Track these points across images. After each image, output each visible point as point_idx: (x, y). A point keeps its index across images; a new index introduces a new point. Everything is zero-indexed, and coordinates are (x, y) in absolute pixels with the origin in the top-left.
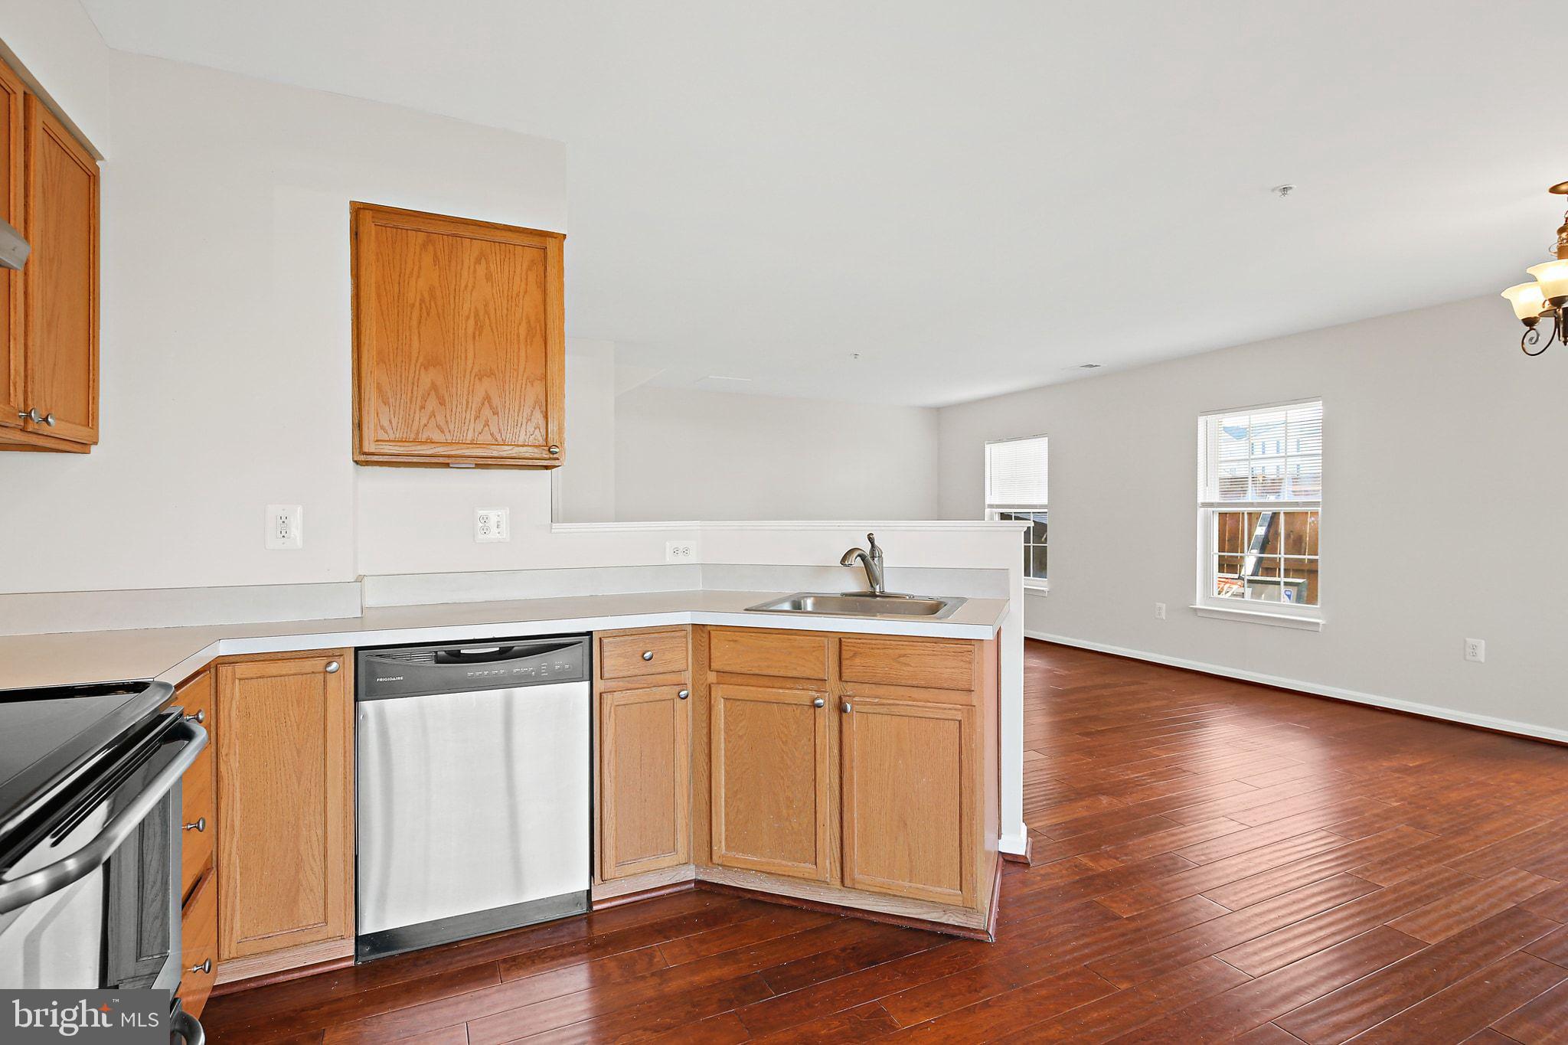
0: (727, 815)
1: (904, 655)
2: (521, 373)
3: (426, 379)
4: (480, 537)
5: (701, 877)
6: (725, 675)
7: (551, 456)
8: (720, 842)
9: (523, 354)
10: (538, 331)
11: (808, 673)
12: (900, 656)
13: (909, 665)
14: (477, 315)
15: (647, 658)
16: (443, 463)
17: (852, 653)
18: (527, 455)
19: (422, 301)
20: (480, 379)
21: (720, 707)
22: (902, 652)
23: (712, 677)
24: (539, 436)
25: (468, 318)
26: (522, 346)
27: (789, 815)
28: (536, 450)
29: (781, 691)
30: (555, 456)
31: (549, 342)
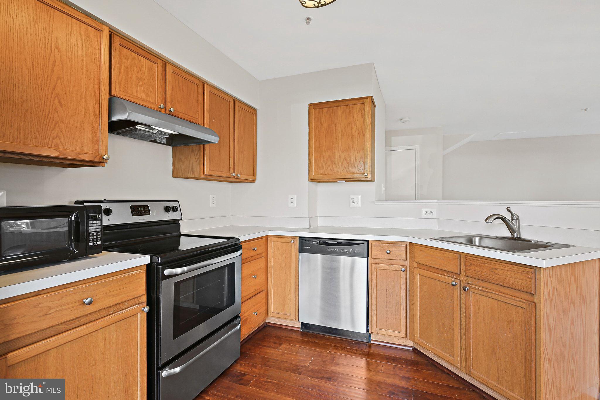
0: (420, 323)
1: (495, 269)
2: (356, 148)
3: (327, 154)
4: (352, 205)
5: (415, 347)
6: (420, 265)
7: (366, 177)
8: (417, 334)
9: (357, 142)
10: (362, 133)
11: (451, 270)
12: (493, 268)
13: (497, 274)
14: (342, 131)
15: (388, 253)
16: (334, 180)
17: (470, 264)
18: (358, 177)
19: (326, 130)
20: (343, 152)
21: (417, 277)
22: (494, 267)
23: (416, 265)
24: (362, 170)
25: (339, 133)
26: (356, 139)
27: (443, 332)
28: (360, 175)
29: (440, 275)
30: (367, 177)
31: (365, 136)
